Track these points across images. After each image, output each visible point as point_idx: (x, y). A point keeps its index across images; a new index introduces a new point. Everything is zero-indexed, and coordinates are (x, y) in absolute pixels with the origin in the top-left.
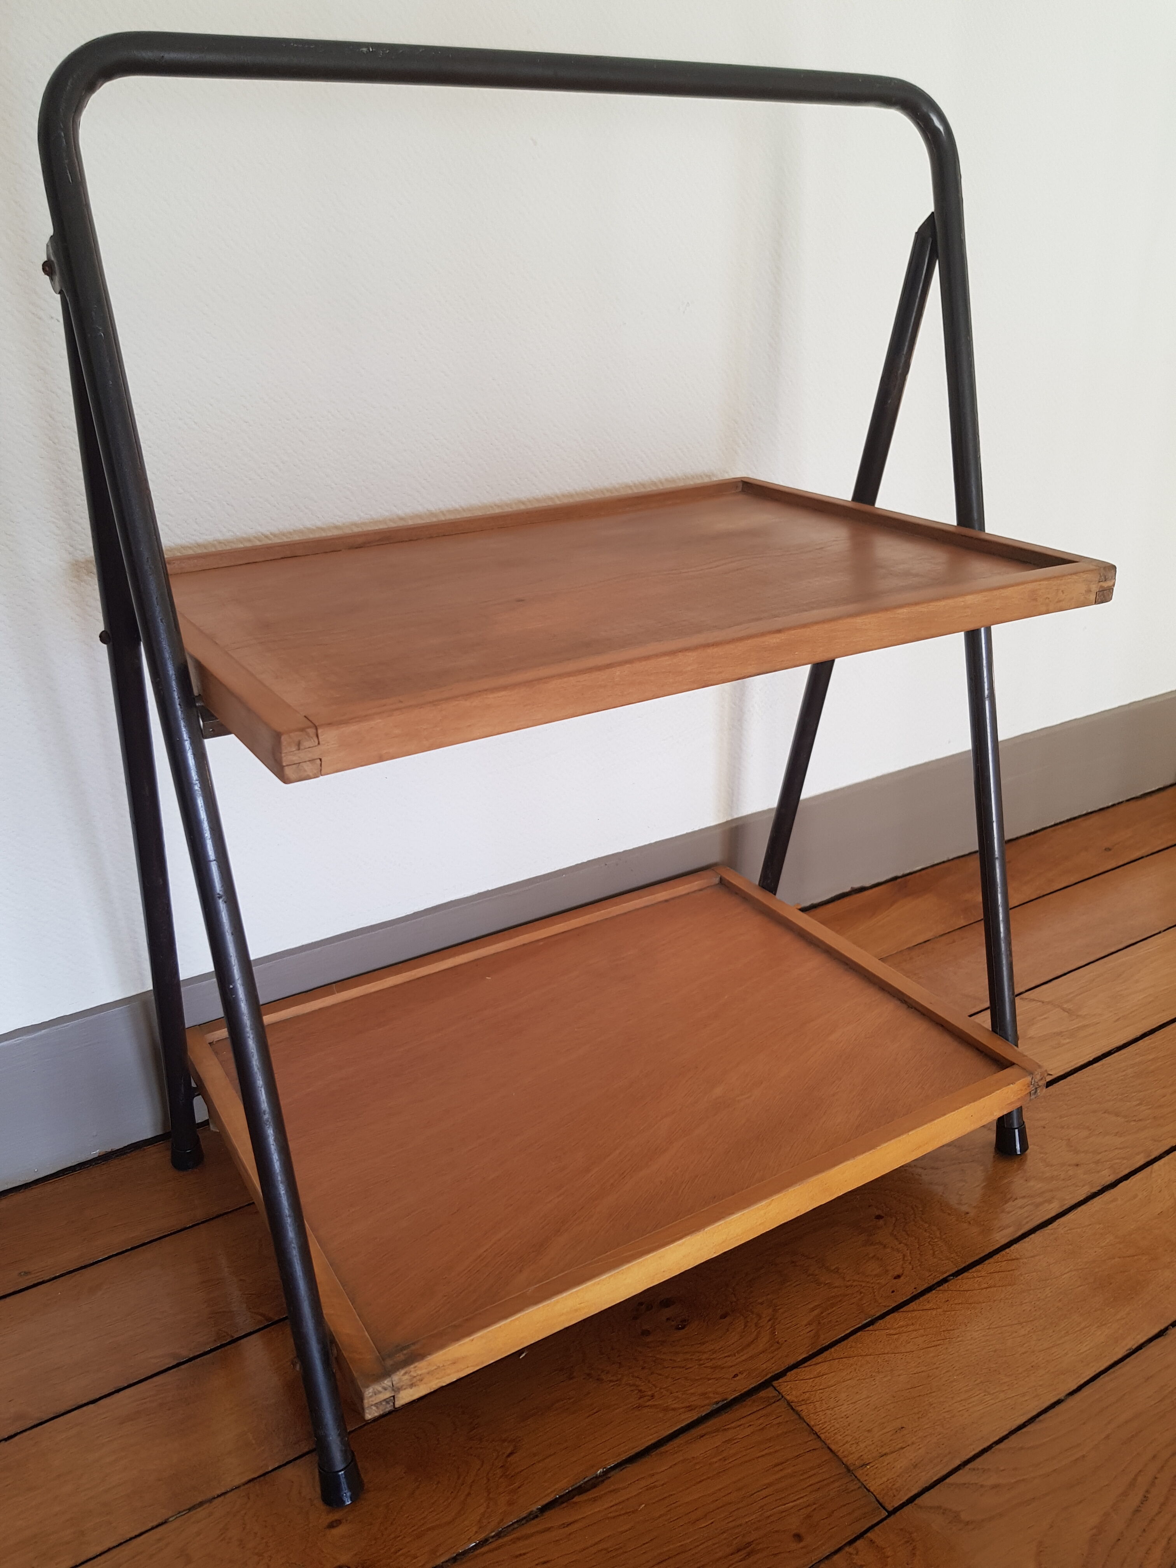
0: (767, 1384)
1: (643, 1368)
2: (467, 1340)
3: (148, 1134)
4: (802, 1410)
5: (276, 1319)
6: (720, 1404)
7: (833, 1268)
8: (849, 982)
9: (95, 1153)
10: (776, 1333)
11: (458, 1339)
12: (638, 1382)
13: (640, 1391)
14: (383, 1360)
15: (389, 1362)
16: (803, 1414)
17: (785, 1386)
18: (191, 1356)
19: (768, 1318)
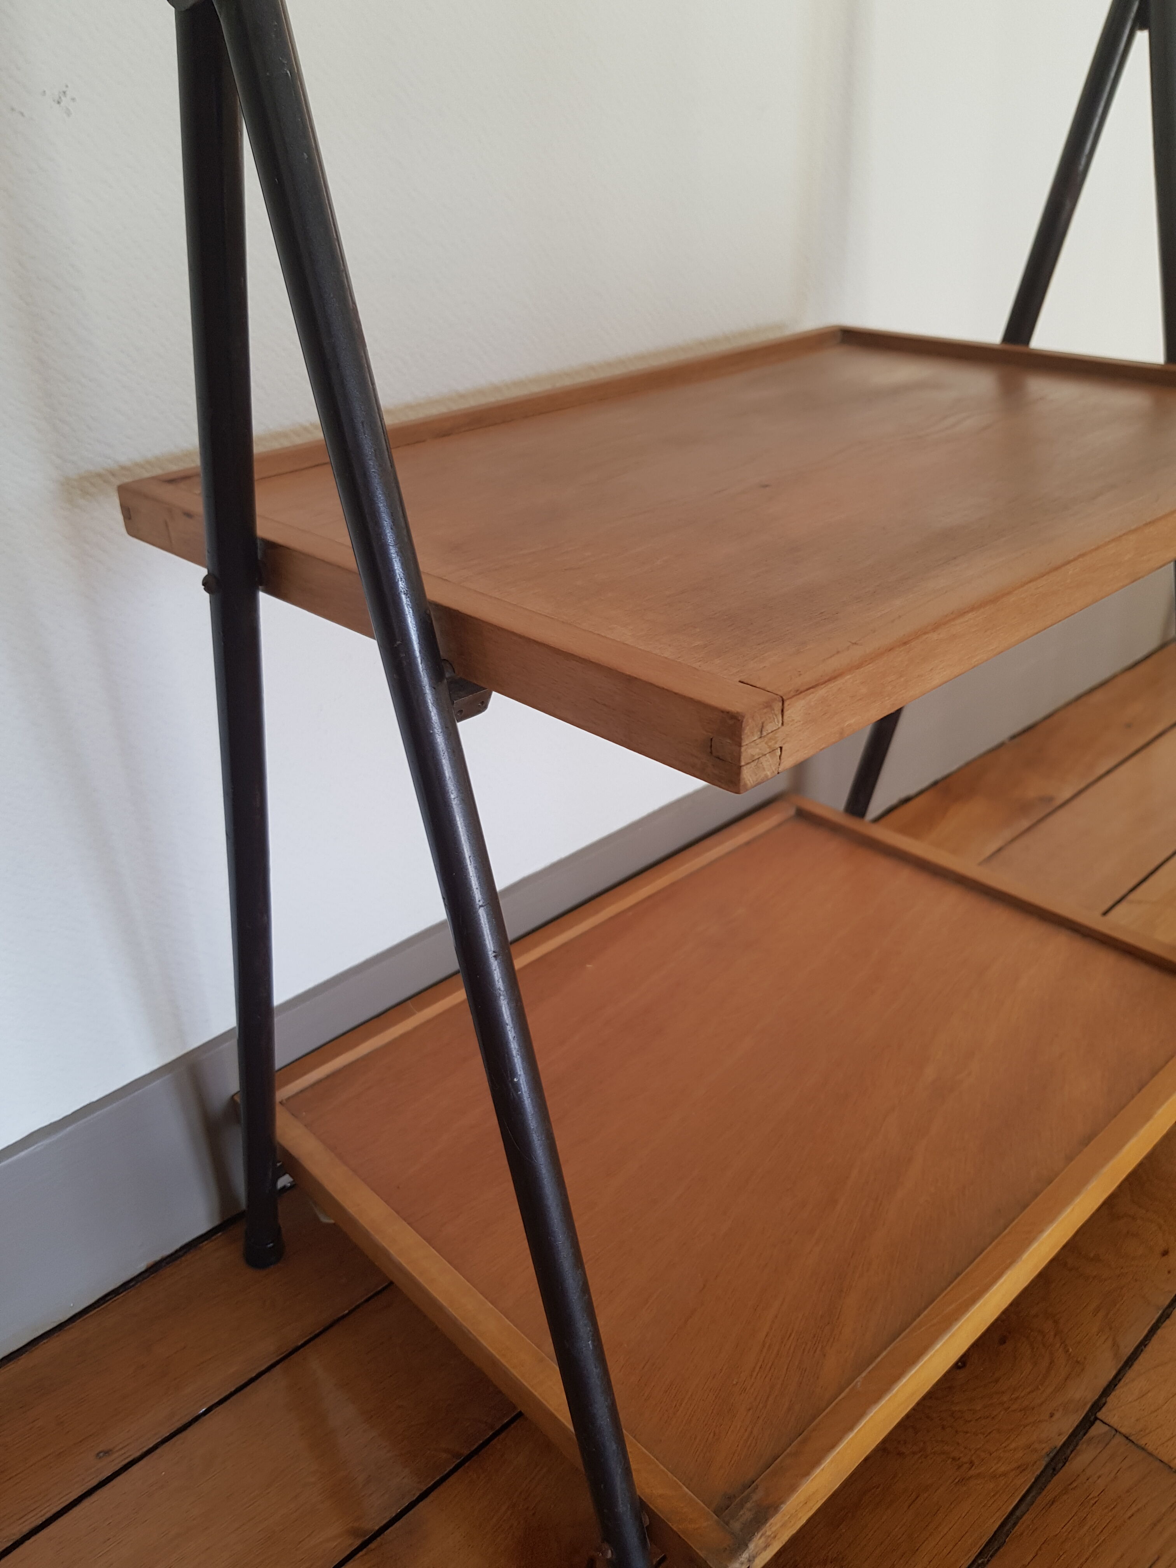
0: (1089, 1420)
1: (943, 1428)
2: (818, 1471)
3: (203, 1227)
4: (1146, 1444)
5: (466, 1452)
6: (1052, 1455)
7: (1092, 1255)
8: (1001, 916)
9: (142, 1266)
10: (1071, 1350)
11: (807, 1474)
12: (946, 1448)
13: (954, 1459)
14: (727, 1523)
15: (736, 1526)
16: (1150, 1448)
17: (1111, 1414)
18: (377, 1528)
19: (1052, 1333)
